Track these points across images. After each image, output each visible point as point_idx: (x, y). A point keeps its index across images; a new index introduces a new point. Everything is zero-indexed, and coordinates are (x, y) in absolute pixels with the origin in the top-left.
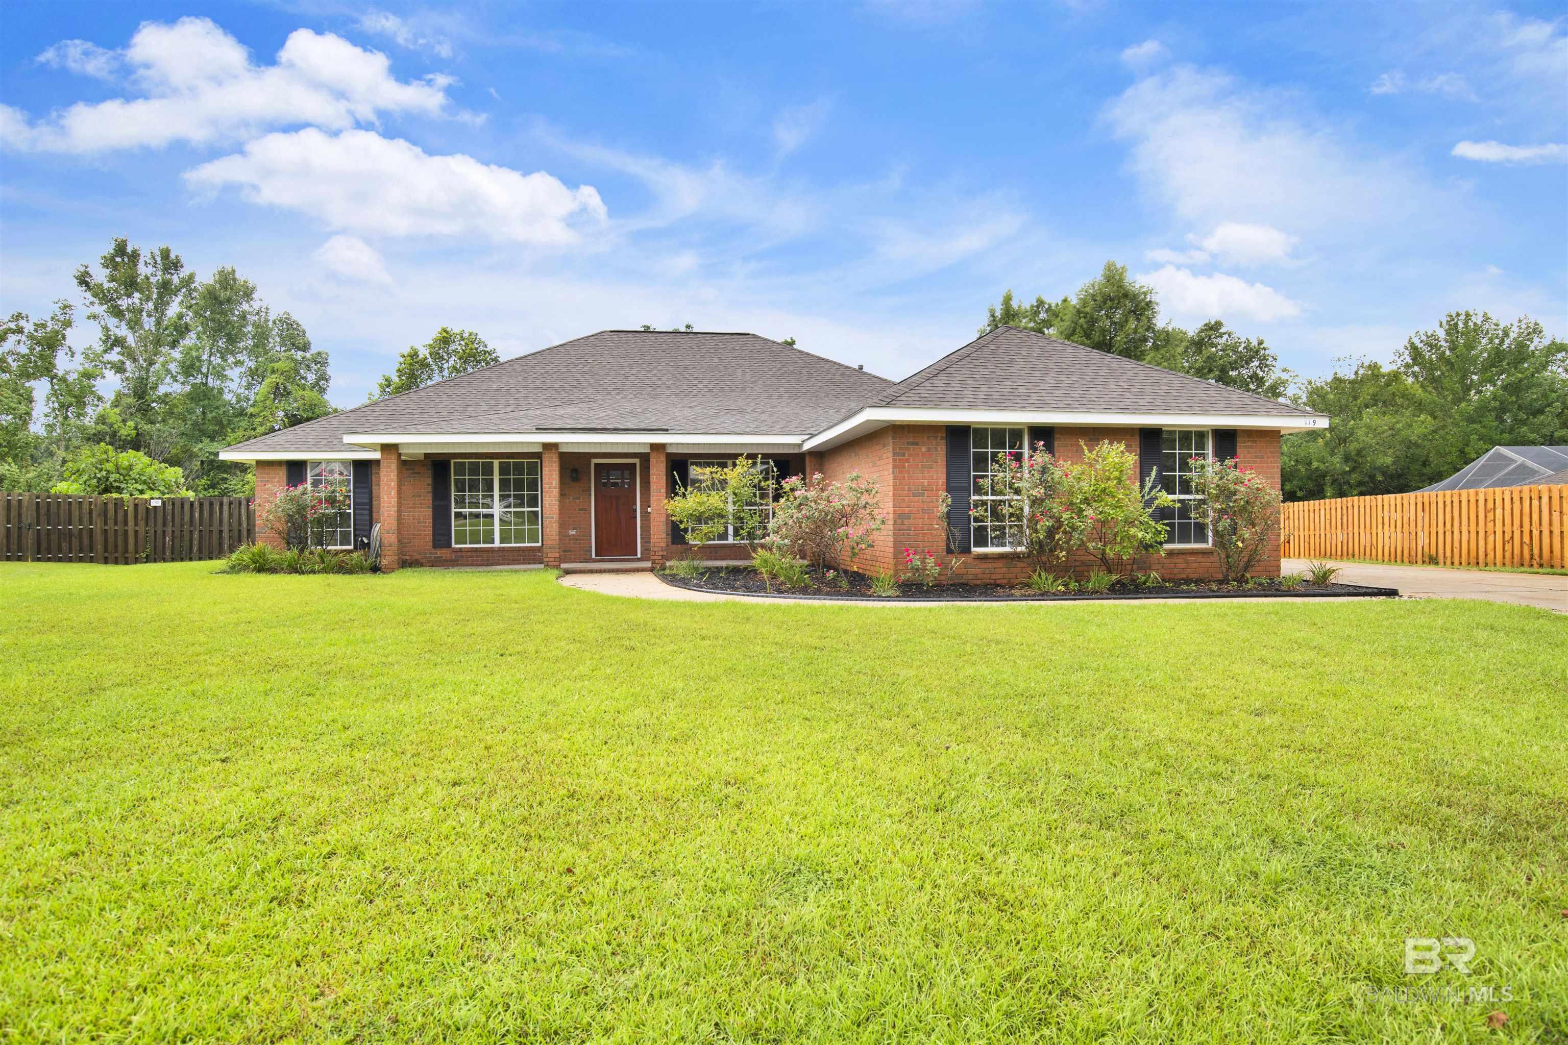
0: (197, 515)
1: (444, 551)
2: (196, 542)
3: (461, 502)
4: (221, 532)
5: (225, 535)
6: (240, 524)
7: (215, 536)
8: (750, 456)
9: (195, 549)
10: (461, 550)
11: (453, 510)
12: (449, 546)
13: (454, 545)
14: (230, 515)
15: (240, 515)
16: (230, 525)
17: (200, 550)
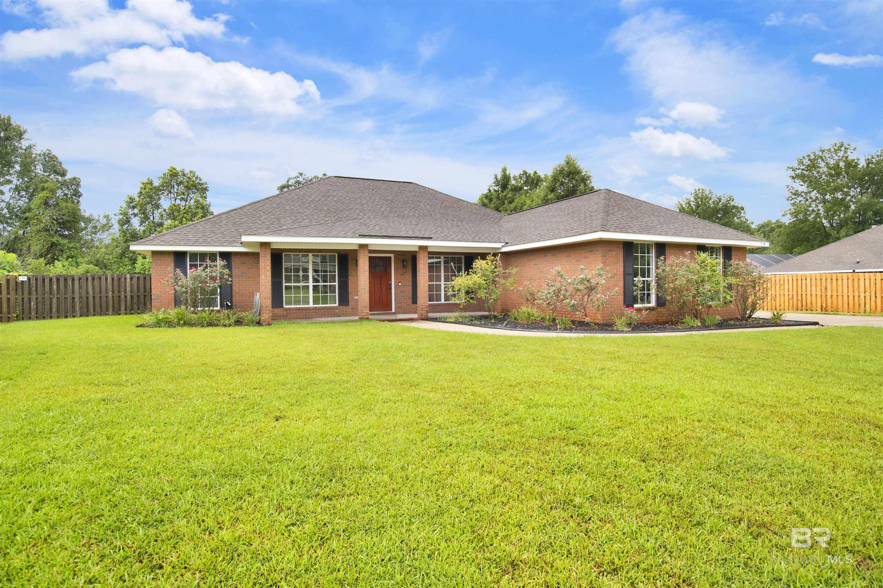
0: (55, 287)
1: (279, 310)
2: (54, 306)
3: (288, 280)
4: (73, 298)
5: (77, 300)
6: (87, 293)
7: (69, 301)
8: (495, 255)
9: (54, 310)
10: (290, 309)
11: (284, 284)
12: (282, 307)
13: (285, 306)
14: (80, 287)
15: (87, 287)
16: (80, 293)
17: (58, 311)
